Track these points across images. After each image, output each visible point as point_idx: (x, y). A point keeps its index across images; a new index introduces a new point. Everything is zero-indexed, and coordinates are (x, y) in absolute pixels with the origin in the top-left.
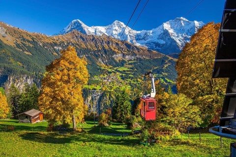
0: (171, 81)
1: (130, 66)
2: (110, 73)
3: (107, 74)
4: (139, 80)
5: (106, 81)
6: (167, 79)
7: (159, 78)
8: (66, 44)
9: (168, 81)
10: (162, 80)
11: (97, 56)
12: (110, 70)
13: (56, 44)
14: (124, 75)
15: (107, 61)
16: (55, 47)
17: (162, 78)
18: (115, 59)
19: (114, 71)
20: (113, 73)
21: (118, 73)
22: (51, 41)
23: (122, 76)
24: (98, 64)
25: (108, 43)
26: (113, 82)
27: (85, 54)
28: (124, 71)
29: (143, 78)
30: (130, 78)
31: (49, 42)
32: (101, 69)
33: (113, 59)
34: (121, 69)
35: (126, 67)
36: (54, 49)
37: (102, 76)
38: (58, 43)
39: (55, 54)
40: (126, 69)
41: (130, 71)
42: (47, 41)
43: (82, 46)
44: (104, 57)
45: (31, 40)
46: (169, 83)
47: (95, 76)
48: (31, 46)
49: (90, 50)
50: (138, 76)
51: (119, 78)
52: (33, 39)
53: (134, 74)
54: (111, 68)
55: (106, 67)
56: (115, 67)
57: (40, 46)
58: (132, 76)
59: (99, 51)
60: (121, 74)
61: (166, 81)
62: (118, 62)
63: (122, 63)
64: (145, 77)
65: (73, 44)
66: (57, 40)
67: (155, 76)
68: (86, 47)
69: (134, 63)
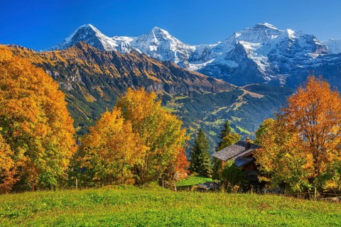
0: (246, 131)
1: (177, 105)
4: (191, 129)
6: (239, 128)
8: (66, 66)
9: (242, 130)
10: (232, 130)
11: (120, 87)
13: (48, 66)
17: (233, 126)
22: (41, 61)
25: (140, 66)
27: (99, 84)
29: (199, 127)
31: (37, 62)
35: (170, 107)
38: (52, 63)
42: (33, 60)
43: (95, 70)
46: (243, 134)
49: (109, 76)
50: (190, 122)
59: (125, 79)
61: (238, 131)
62: (157, 97)
63: (164, 100)
64: (202, 125)
65: (79, 67)
66: (51, 60)
67: (219, 122)
68: (101, 72)
69: (184, 101)
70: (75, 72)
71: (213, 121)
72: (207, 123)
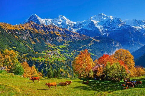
0: (93, 54)
1: (67, 45)
2: (54, 49)
4: (72, 54)
5: (49, 54)
8: (24, 30)
9: (91, 54)
11: (45, 38)
12: (53, 47)
13: (17, 31)
14: (62, 50)
16: (16, 33)
18: (58, 40)
19: (56, 48)
20: (55, 50)
21: (58, 49)
22: (14, 28)
24: (46, 43)
25: (53, 30)
26: (54, 55)
27: (37, 37)
28: (63, 48)
29: (75, 53)
30: (66, 53)
32: (47, 47)
33: (56, 40)
34: (61, 47)
35: (64, 45)
37: (47, 51)
39: (16, 37)
41: (66, 48)
42: (11, 28)
43: (36, 32)
44: (50, 39)
47: (43, 52)
49: (41, 34)
50: (71, 51)
51: (59, 53)
52: (0, 27)
54: (54, 46)
55: (51, 45)
57: (6, 31)
58: (68, 51)
59: (47, 35)
60: (60, 50)
62: (60, 42)
63: (62, 43)
64: (76, 52)
65: (29, 31)
66: (18, 28)
68: (38, 33)
69: (70, 43)
70: (28, 32)
71: (81, 51)
72: (78, 51)
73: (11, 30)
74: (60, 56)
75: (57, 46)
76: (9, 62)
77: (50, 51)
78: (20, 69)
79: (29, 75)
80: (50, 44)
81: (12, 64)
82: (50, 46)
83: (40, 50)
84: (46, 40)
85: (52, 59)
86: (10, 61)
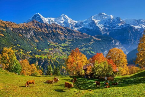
0: (93, 53)
1: (69, 43)
2: (56, 47)
3: (54, 48)
5: (52, 52)
6: (91, 51)
7: (86, 50)
8: (28, 29)
9: (92, 52)
10: (88, 52)
11: (48, 37)
12: (56, 46)
13: (21, 29)
14: (64, 48)
15: (54, 40)
16: (21, 31)
17: (89, 50)
18: (60, 38)
19: (58, 46)
20: (57, 48)
21: (60, 47)
22: (18, 27)
23: (63, 49)
24: (49, 41)
25: (56, 29)
26: (56, 53)
27: (40, 35)
28: (65, 46)
30: (67, 51)
31: (17, 27)
32: (50, 45)
33: (58, 38)
34: (63, 45)
35: (66, 44)
36: (20, 32)
37: (50, 49)
39: (20, 35)
40: (66, 45)
41: (68, 46)
42: (15, 27)
43: (39, 30)
44: (53, 37)
45: (4, 26)
46: (92, 53)
47: (46, 50)
48: (4, 30)
49: (44, 32)
50: (73, 49)
51: (61, 51)
52: (6, 25)
53: (70, 48)
54: (57, 44)
55: (54, 43)
56: (60, 43)
57: (10, 30)
58: (69, 49)
59: (50, 33)
60: (62, 48)
61: (90, 52)
62: (62, 40)
63: (64, 41)
65: (33, 29)
66: (22, 27)
67: (84, 49)
68: (41, 31)
69: (72, 41)
70: (31, 31)
71: (82, 49)
72: (80, 50)
73: (16, 28)
74: (62, 54)
75: (60, 45)
76: (7, 60)
77: (53, 49)
78: (18, 67)
79: (29, 72)
80: (52, 42)
81: (10, 61)
82: (52, 44)
83: (43, 48)
84: (49, 39)
85: (54, 57)
86: (8, 58)
